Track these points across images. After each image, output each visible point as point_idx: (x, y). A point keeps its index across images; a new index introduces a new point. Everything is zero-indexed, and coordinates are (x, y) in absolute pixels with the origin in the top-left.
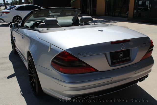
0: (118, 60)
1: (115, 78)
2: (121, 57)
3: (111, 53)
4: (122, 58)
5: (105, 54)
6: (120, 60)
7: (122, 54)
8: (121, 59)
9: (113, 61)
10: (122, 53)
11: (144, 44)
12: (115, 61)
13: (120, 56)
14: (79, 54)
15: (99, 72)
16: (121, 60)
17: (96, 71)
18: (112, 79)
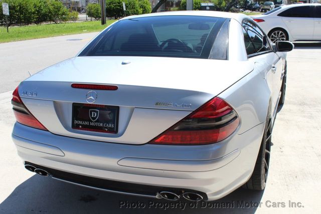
0: (87, 123)
1: (70, 155)
3: (74, 105)
4: (97, 121)
5: (54, 102)
6: (89, 123)
7: (97, 112)
8: (92, 122)
9: (76, 122)
12: (80, 122)
13: (91, 116)
15: (49, 132)
16: (92, 124)
17: (45, 129)
18: (63, 154)
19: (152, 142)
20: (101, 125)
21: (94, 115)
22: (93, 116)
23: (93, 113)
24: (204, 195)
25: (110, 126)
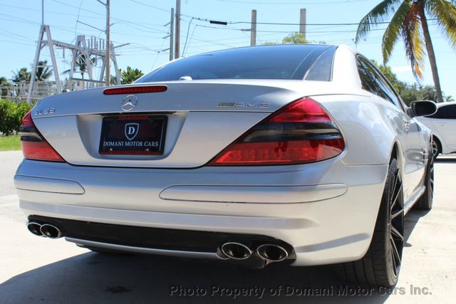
0: (120, 144)
2: (130, 136)
4: (133, 141)
5: (77, 116)
6: (124, 144)
7: (135, 127)
8: (128, 141)
9: (106, 144)
10: (138, 125)
12: (112, 144)
13: (128, 132)
15: (66, 164)
16: (127, 144)
18: (82, 191)
19: (212, 163)
20: (141, 144)
21: (132, 130)
22: (130, 133)
23: (130, 128)
24: (289, 248)
25: (153, 145)
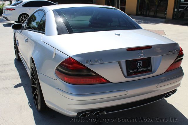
0: (136, 70)
1: (131, 92)
2: (139, 67)
3: (127, 62)
4: (141, 68)
5: (118, 62)
7: (141, 63)
8: (139, 69)
9: (130, 71)
11: (169, 52)
12: (132, 71)
13: (138, 65)
14: (87, 61)
15: (111, 83)
16: (139, 70)
17: (108, 82)
18: (127, 93)
19: (166, 71)
20: (144, 69)
21: (139, 64)
22: (139, 65)
23: (139, 63)
25: (148, 69)
